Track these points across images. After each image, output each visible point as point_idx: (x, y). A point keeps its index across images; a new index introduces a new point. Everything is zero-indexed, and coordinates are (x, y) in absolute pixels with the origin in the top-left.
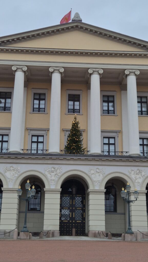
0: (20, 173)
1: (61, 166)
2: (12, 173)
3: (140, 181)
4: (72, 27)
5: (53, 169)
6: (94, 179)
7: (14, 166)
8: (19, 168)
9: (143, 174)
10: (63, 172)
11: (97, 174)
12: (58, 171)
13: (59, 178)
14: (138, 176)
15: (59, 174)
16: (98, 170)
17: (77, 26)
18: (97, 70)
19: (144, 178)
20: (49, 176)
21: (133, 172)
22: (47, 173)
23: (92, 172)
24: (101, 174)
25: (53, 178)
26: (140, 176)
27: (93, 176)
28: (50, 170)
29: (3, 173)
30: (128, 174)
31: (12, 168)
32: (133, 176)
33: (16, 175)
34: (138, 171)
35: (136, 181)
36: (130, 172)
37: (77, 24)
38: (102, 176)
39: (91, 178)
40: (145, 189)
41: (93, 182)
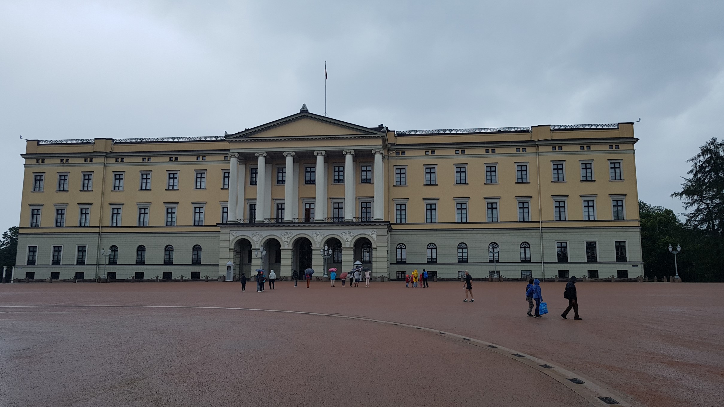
0: (263, 237)
1: (292, 231)
2: (257, 237)
3: (349, 240)
4: (301, 117)
5: (286, 234)
6: (316, 240)
7: (260, 232)
8: (262, 234)
9: (352, 235)
10: (294, 235)
11: (318, 237)
12: (290, 235)
13: (291, 240)
14: (348, 237)
15: (290, 237)
16: (318, 233)
18: (321, 152)
19: (353, 237)
20: (283, 238)
21: (344, 234)
22: (282, 237)
23: (314, 235)
24: (320, 236)
25: (286, 240)
26: (349, 236)
27: (315, 238)
28: (284, 234)
29: (251, 237)
30: (340, 235)
31: (257, 234)
32: (344, 237)
33: (261, 239)
34: (348, 233)
35: (347, 240)
36: (342, 234)
37: (304, 114)
38: (321, 238)
39: (313, 240)
40: (352, 246)
41: (315, 242)
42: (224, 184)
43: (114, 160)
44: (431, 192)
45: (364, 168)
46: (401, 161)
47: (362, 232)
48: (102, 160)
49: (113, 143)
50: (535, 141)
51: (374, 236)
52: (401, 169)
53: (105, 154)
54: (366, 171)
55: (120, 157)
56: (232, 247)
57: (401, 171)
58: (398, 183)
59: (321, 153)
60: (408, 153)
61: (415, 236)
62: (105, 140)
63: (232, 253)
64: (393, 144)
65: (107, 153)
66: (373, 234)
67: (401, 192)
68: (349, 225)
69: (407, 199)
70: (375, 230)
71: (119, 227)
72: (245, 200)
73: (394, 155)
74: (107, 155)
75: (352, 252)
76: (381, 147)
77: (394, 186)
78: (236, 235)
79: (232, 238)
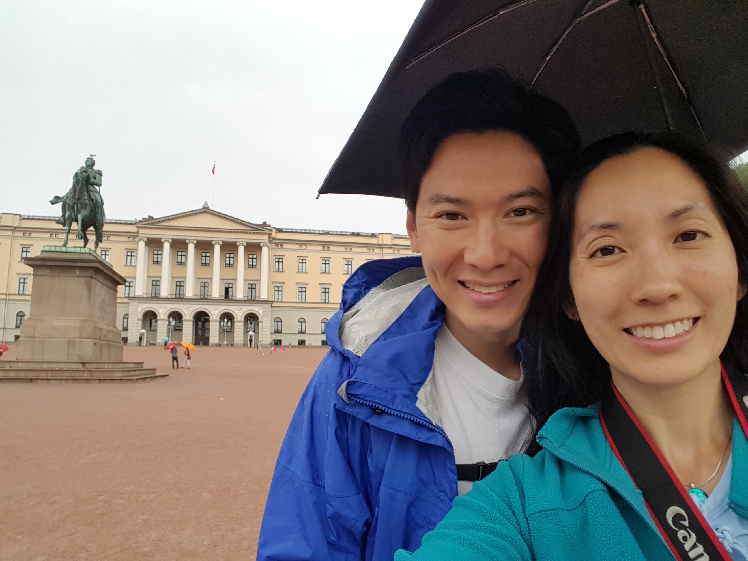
0: (168, 309)
1: (193, 305)
2: (163, 309)
3: (241, 314)
4: (203, 212)
5: (188, 307)
6: (213, 313)
7: (164, 305)
8: (167, 307)
9: (243, 310)
10: (194, 309)
11: (215, 311)
12: (191, 309)
13: (191, 313)
14: (239, 312)
16: (215, 308)
17: (206, 211)
19: (243, 312)
20: (185, 311)
21: (236, 309)
23: (212, 309)
24: (218, 310)
25: (188, 312)
26: (240, 311)
27: (212, 312)
28: (186, 307)
29: (157, 309)
30: (233, 310)
31: (162, 307)
32: (236, 312)
33: (166, 311)
34: (239, 309)
35: (238, 314)
37: (206, 210)
38: (218, 312)
39: (211, 313)
40: (243, 319)
41: (212, 315)
42: (127, 262)
43: (21, 234)
44: (302, 278)
45: (251, 256)
46: (280, 252)
47: (251, 308)
48: (10, 233)
49: (21, 218)
50: (380, 245)
51: (261, 312)
52: (279, 258)
53: (13, 228)
54: (253, 258)
55: (28, 232)
56: (140, 317)
57: (280, 260)
58: (277, 270)
59: (219, 243)
60: (285, 246)
61: (289, 312)
62: (12, 216)
63: (140, 322)
64: (274, 239)
65: (15, 227)
66: (260, 310)
67: (278, 277)
68: (241, 303)
69: (284, 283)
70: (262, 307)
71: (26, 295)
72: (148, 277)
73: (274, 247)
74: (15, 229)
75: (242, 324)
76: (267, 241)
77: (273, 271)
78: (144, 307)
79: (140, 309)
